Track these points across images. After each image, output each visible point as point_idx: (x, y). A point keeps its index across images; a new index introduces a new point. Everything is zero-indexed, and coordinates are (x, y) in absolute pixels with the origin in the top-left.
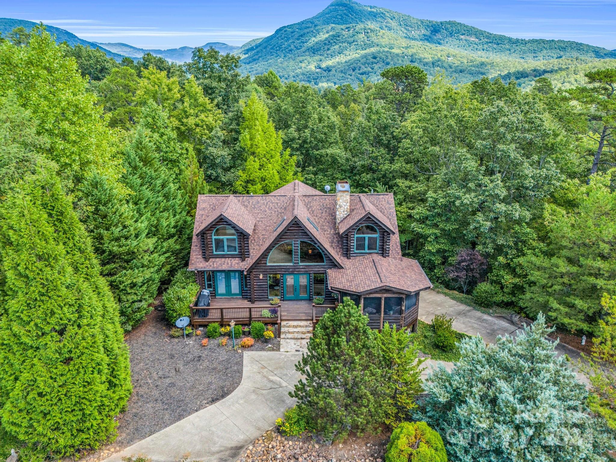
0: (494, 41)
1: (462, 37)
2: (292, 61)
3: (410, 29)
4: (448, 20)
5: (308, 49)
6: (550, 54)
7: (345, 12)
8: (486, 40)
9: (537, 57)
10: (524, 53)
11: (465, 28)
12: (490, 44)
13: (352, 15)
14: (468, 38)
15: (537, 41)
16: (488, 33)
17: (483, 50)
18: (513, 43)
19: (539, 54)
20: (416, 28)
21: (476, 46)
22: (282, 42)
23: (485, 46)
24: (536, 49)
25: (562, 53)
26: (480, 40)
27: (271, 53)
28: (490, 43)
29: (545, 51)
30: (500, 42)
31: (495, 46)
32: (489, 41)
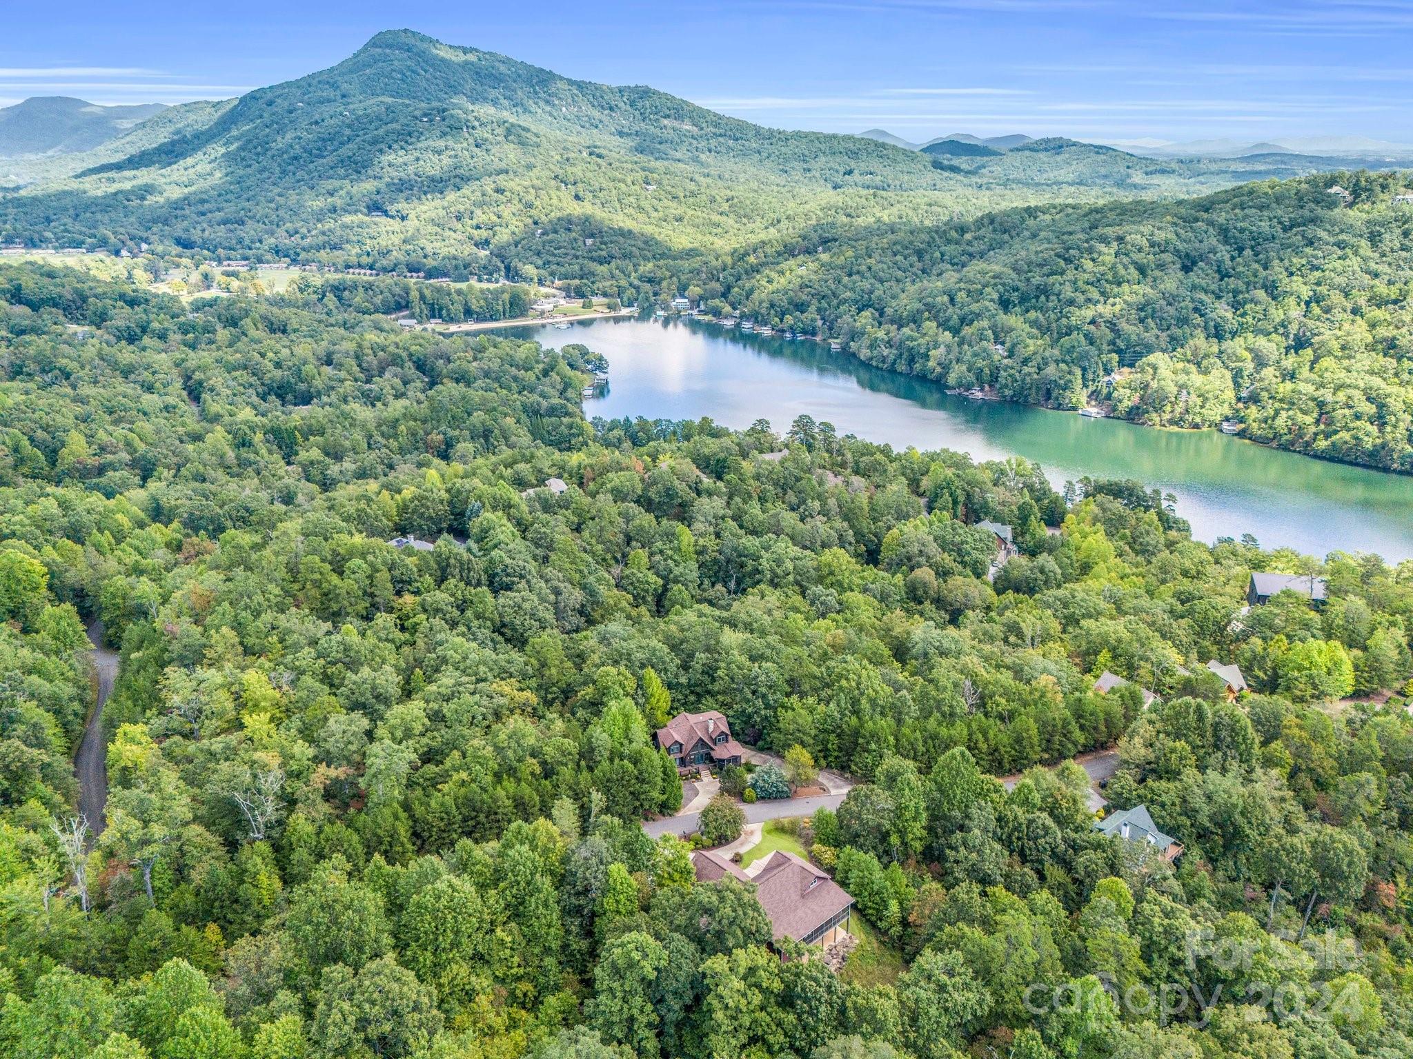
0: (729, 133)
1: (666, 122)
2: (309, 191)
3: (557, 102)
4: (633, 85)
5: (342, 161)
6: (832, 165)
7: (409, 63)
8: (713, 130)
9: (809, 170)
10: (786, 160)
11: (669, 104)
12: (721, 139)
13: (426, 71)
14: (676, 124)
15: (806, 135)
16: (715, 115)
17: (710, 151)
18: (764, 138)
19: (812, 164)
20: (570, 101)
21: (694, 142)
22: (267, 136)
23: (713, 143)
24: (807, 153)
25: (853, 164)
26: (702, 129)
27: (243, 159)
28: (721, 135)
29: (823, 159)
30: (739, 135)
31: (731, 142)
32: (718, 131)
